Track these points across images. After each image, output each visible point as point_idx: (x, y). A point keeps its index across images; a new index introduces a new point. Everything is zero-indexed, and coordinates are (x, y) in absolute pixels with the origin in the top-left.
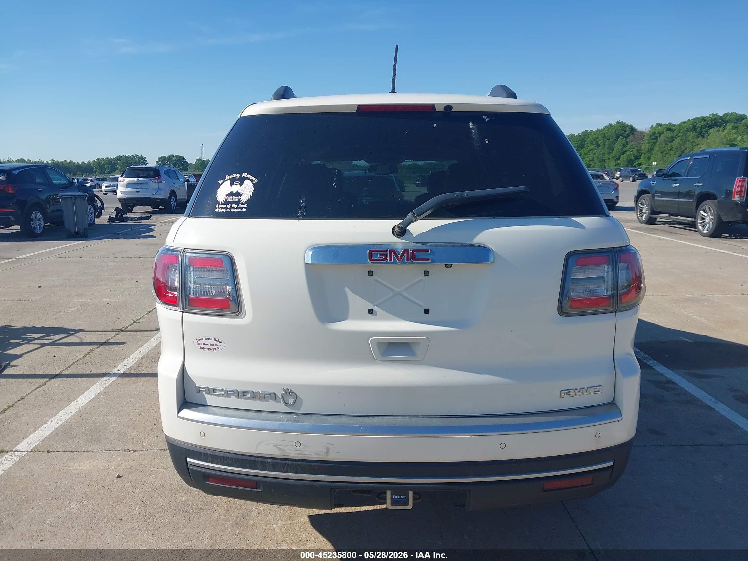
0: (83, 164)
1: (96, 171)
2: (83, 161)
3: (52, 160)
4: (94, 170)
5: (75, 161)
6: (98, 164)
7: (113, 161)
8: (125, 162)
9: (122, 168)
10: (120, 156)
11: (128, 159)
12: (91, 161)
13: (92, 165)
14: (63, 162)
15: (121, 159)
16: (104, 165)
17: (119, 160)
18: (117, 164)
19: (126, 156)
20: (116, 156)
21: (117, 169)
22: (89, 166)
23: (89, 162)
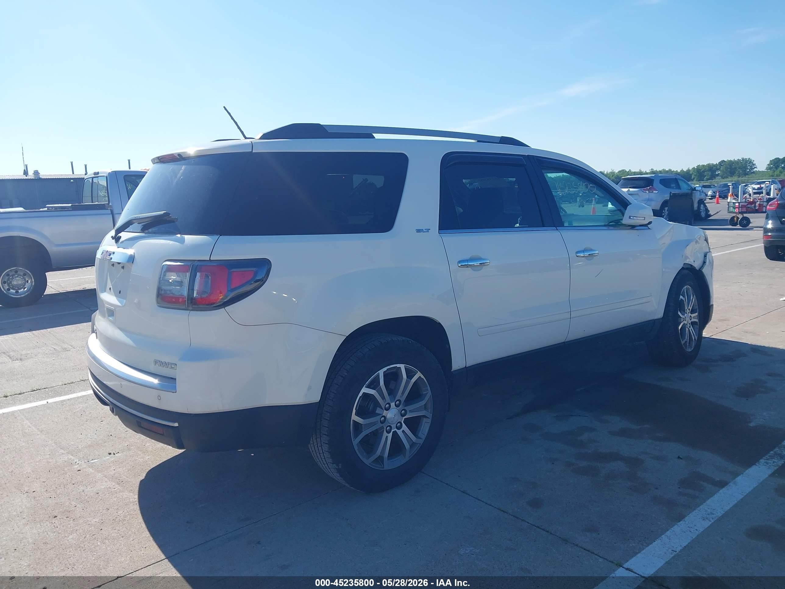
0: (682, 172)
1: (694, 178)
2: (682, 169)
3: (652, 169)
4: (693, 177)
5: (674, 169)
6: (698, 171)
7: (715, 167)
8: (728, 167)
9: (724, 174)
10: (723, 161)
11: (733, 163)
12: (691, 168)
13: (691, 173)
14: (661, 171)
15: (725, 164)
16: (704, 172)
17: (722, 166)
18: (718, 169)
19: (731, 161)
20: (719, 161)
21: (718, 175)
22: (687, 173)
23: (688, 170)
